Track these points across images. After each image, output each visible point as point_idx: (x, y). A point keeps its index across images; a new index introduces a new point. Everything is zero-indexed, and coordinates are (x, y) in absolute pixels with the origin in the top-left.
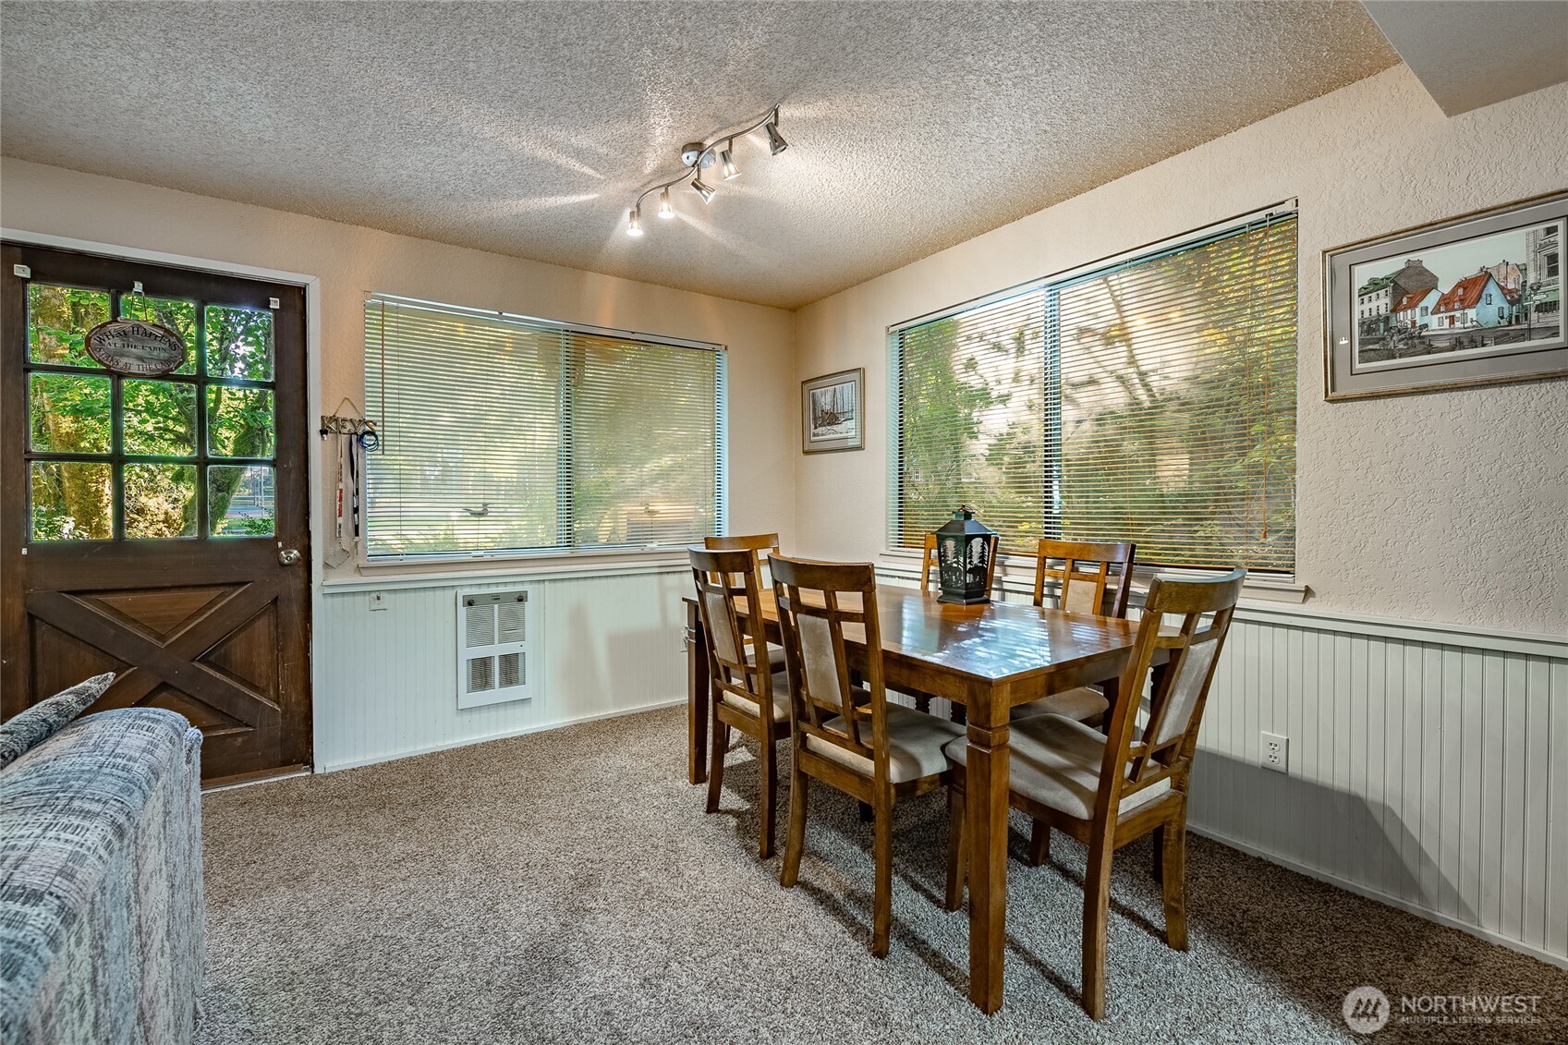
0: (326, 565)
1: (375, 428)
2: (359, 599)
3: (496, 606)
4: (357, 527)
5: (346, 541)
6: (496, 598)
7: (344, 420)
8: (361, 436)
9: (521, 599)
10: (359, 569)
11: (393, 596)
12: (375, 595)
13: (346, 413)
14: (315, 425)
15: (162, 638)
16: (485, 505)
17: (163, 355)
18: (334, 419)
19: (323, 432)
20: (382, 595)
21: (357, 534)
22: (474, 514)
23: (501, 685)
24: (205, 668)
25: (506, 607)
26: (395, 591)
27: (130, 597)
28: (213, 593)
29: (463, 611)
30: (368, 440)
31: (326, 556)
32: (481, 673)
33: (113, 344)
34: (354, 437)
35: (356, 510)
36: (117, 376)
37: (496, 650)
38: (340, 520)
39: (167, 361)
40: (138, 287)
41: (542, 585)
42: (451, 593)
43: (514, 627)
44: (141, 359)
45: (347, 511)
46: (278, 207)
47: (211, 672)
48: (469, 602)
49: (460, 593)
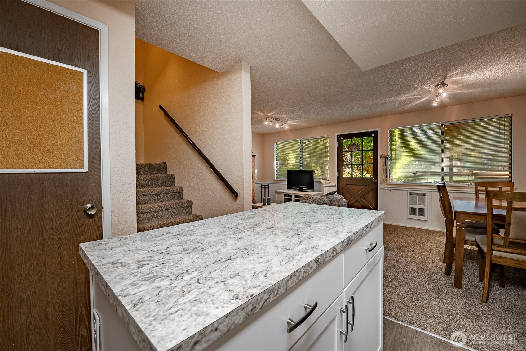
0: (381, 183)
1: (390, 156)
2: (387, 190)
3: (417, 196)
4: (386, 176)
5: (384, 178)
6: (417, 194)
7: (384, 155)
8: (387, 158)
9: (424, 195)
10: (387, 184)
11: (393, 191)
12: (390, 190)
13: (385, 153)
14: (379, 156)
15: (357, 193)
16: (416, 172)
17: (357, 147)
18: (383, 155)
19: (380, 158)
20: (391, 190)
21: (386, 177)
22: (413, 174)
23: (419, 215)
24: (362, 199)
25: (421, 197)
26: (394, 189)
27: (353, 186)
28: (364, 187)
29: (409, 196)
30: (389, 158)
31: (381, 181)
32: (413, 211)
33: (351, 147)
34: (386, 158)
35: (386, 173)
36: (352, 152)
37: (417, 207)
38: (383, 175)
39: (358, 148)
40: (354, 137)
41: (431, 192)
43: (422, 202)
44: (354, 148)
45: (385, 173)
46: (373, 118)
47: (363, 200)
48: (411, 194)
49: (409, 192)
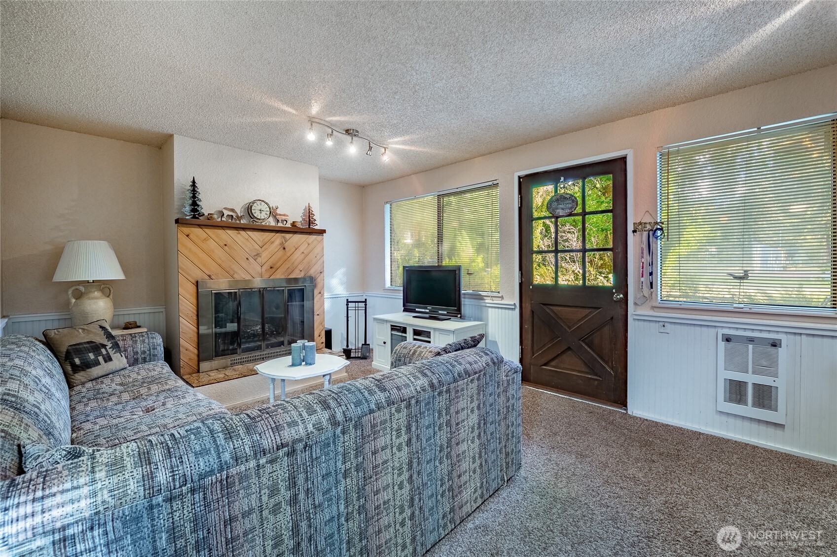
0: (635, 304)
1: (663, 226)
2: (652, 324)
3: (750, 346)
4: (651, 284)
5: (646, 291)
6: (751, 340)
7: (645, 223)
8: (654, 231)
9: (775, 344)
10: (653, 308)
11: (673, 326)
12: (662, 324)
13: (647, 219)
14: (630, 228)
15: (570, 328)
17: (570, 206)
18: (640, 223)
19: (634, 231)
20: (666, 324)
21: (652, 288)
22: (736, 278)
23: (754, 405)
24: (584, 345)
25: (760, 349)
26: (675, 323)
27: (560, 308)
28: (588, 311)
29: (722, 345)
30: (659, 233)
31: (635, 298)
32: (736, 392)
33: (555, 204)
34: (651, 233)
35: (651, 274)
36: (557, 218)
37: (751, 379)
38: (642, 279)
39: (571, 208)
40: (562, 179)
41: (796, 337)
42: (713, 331)
43: (771, 367)
44: (563, 209)
45: (646, 274)
47: (586, 347)
48: (728, 339)
49: (721, 332)
